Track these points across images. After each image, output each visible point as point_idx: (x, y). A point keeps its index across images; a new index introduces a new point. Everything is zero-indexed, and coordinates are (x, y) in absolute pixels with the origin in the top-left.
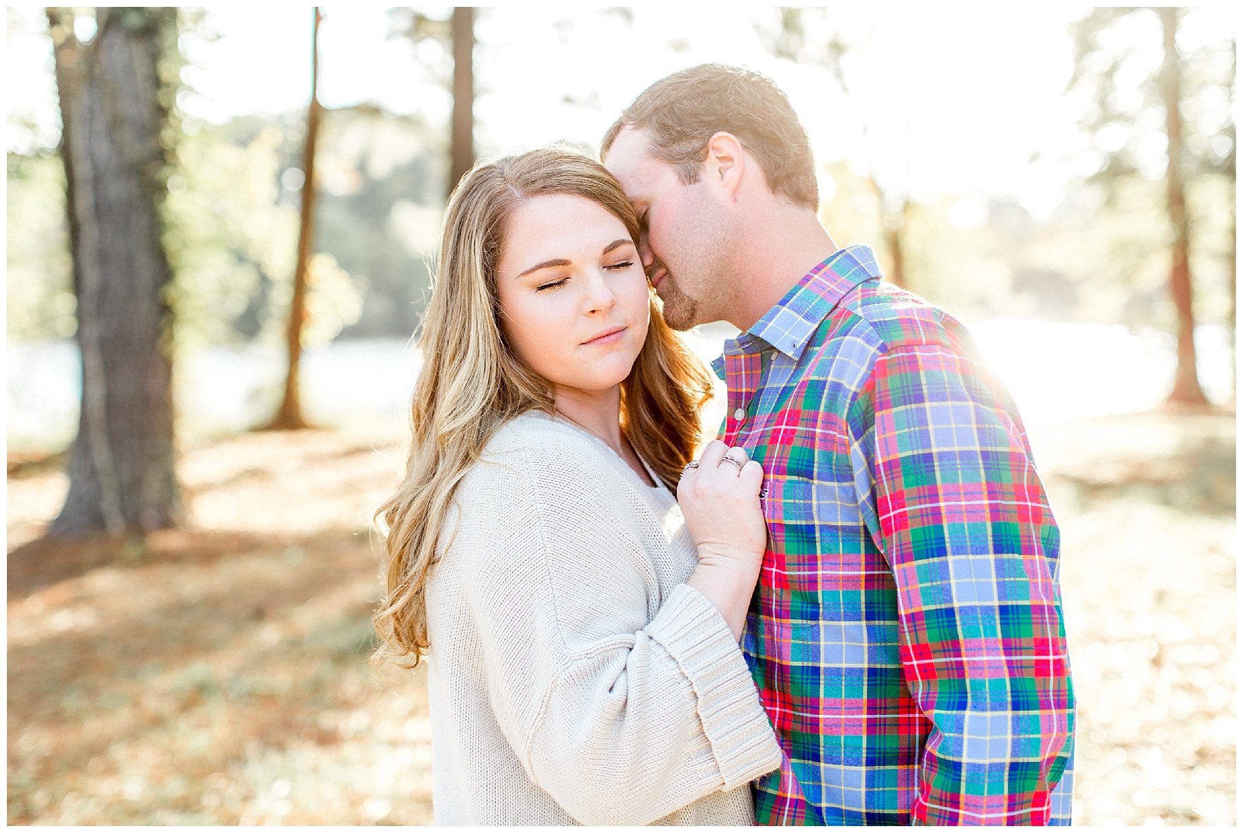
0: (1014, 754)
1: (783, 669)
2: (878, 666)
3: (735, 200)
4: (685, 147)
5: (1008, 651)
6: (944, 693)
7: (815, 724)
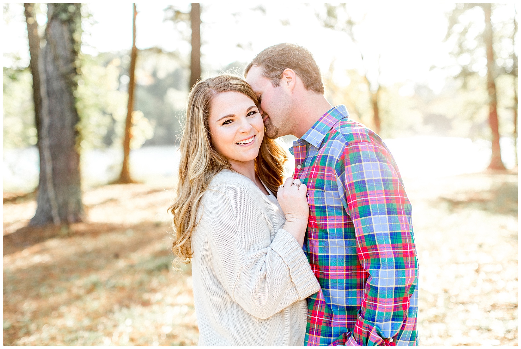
0: (396, 284)
1: (316, 256)
2: (349, 255)
3: (293, 93)
4: (275, 73)
5: (393, 248)
6: (373, 263)
7: (327, 275)
